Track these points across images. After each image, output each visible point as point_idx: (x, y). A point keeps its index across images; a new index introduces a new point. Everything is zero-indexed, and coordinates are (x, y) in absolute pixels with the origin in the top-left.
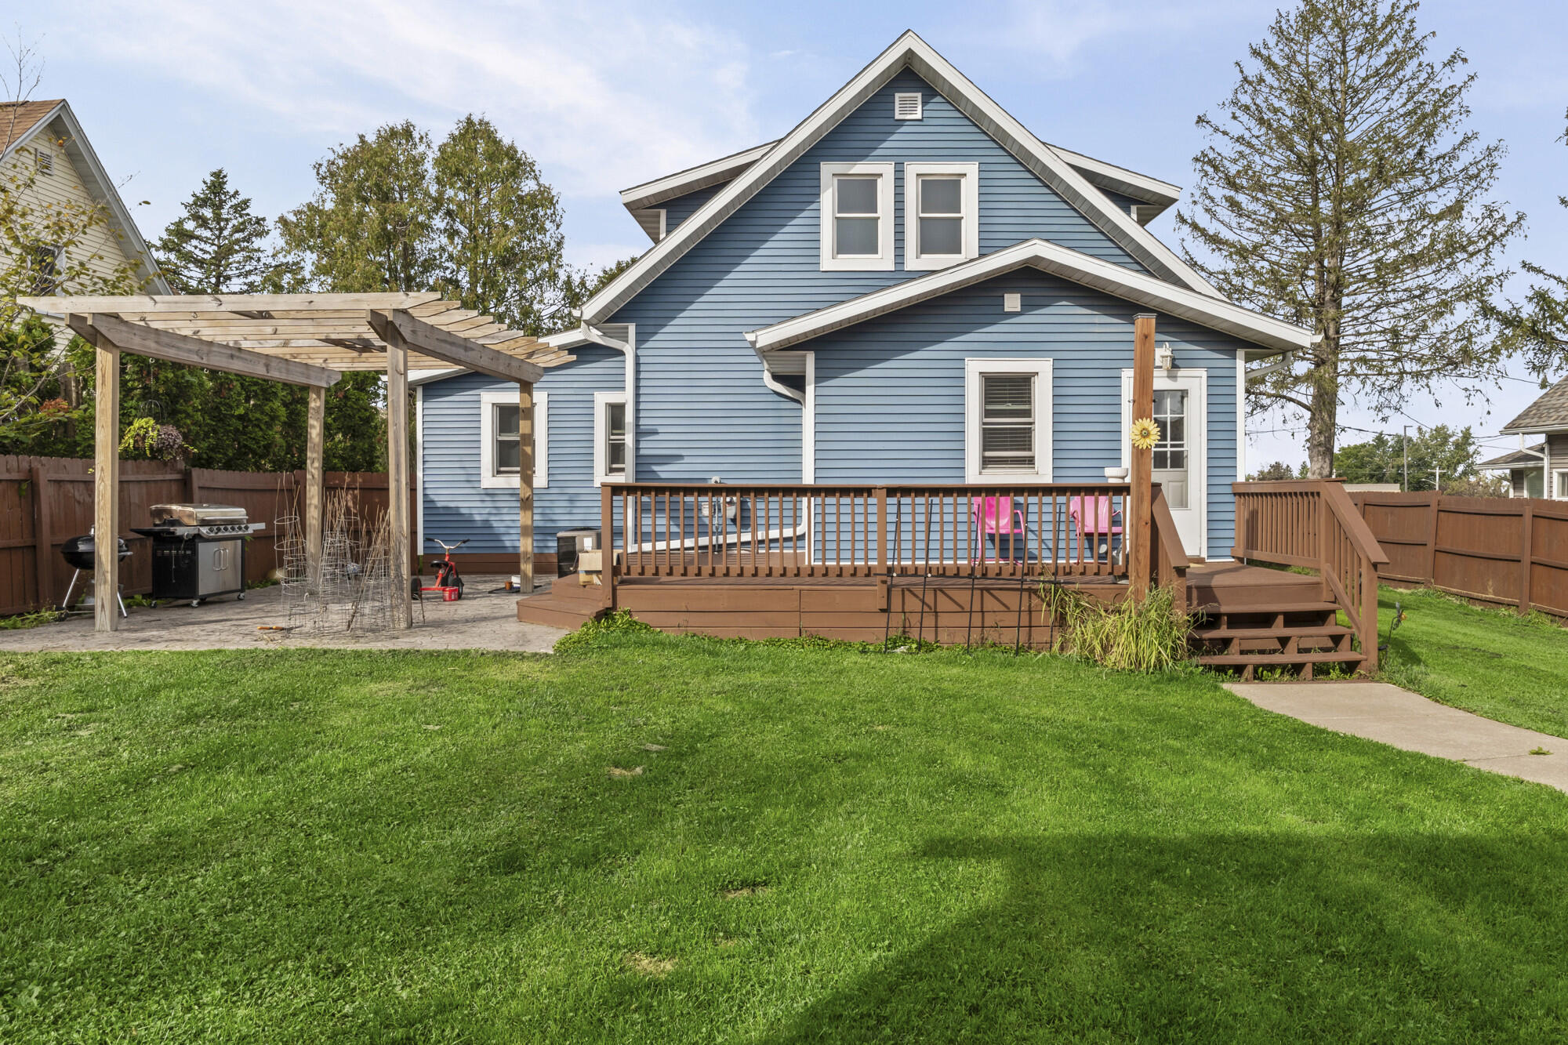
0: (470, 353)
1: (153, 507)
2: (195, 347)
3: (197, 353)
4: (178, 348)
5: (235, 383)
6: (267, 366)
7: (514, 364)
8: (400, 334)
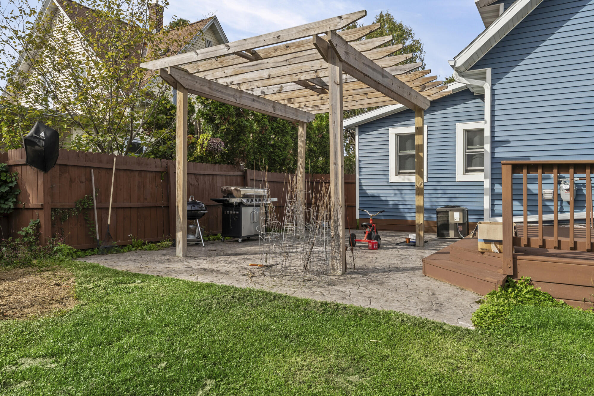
0: (385, 79)
1: (225, 187)
2: (233, 93)
3: (234, 96)
4: (222, 93)
5: (268, 127)
6: (274, 107)
7: (413, 94)
8: (337, 52)
